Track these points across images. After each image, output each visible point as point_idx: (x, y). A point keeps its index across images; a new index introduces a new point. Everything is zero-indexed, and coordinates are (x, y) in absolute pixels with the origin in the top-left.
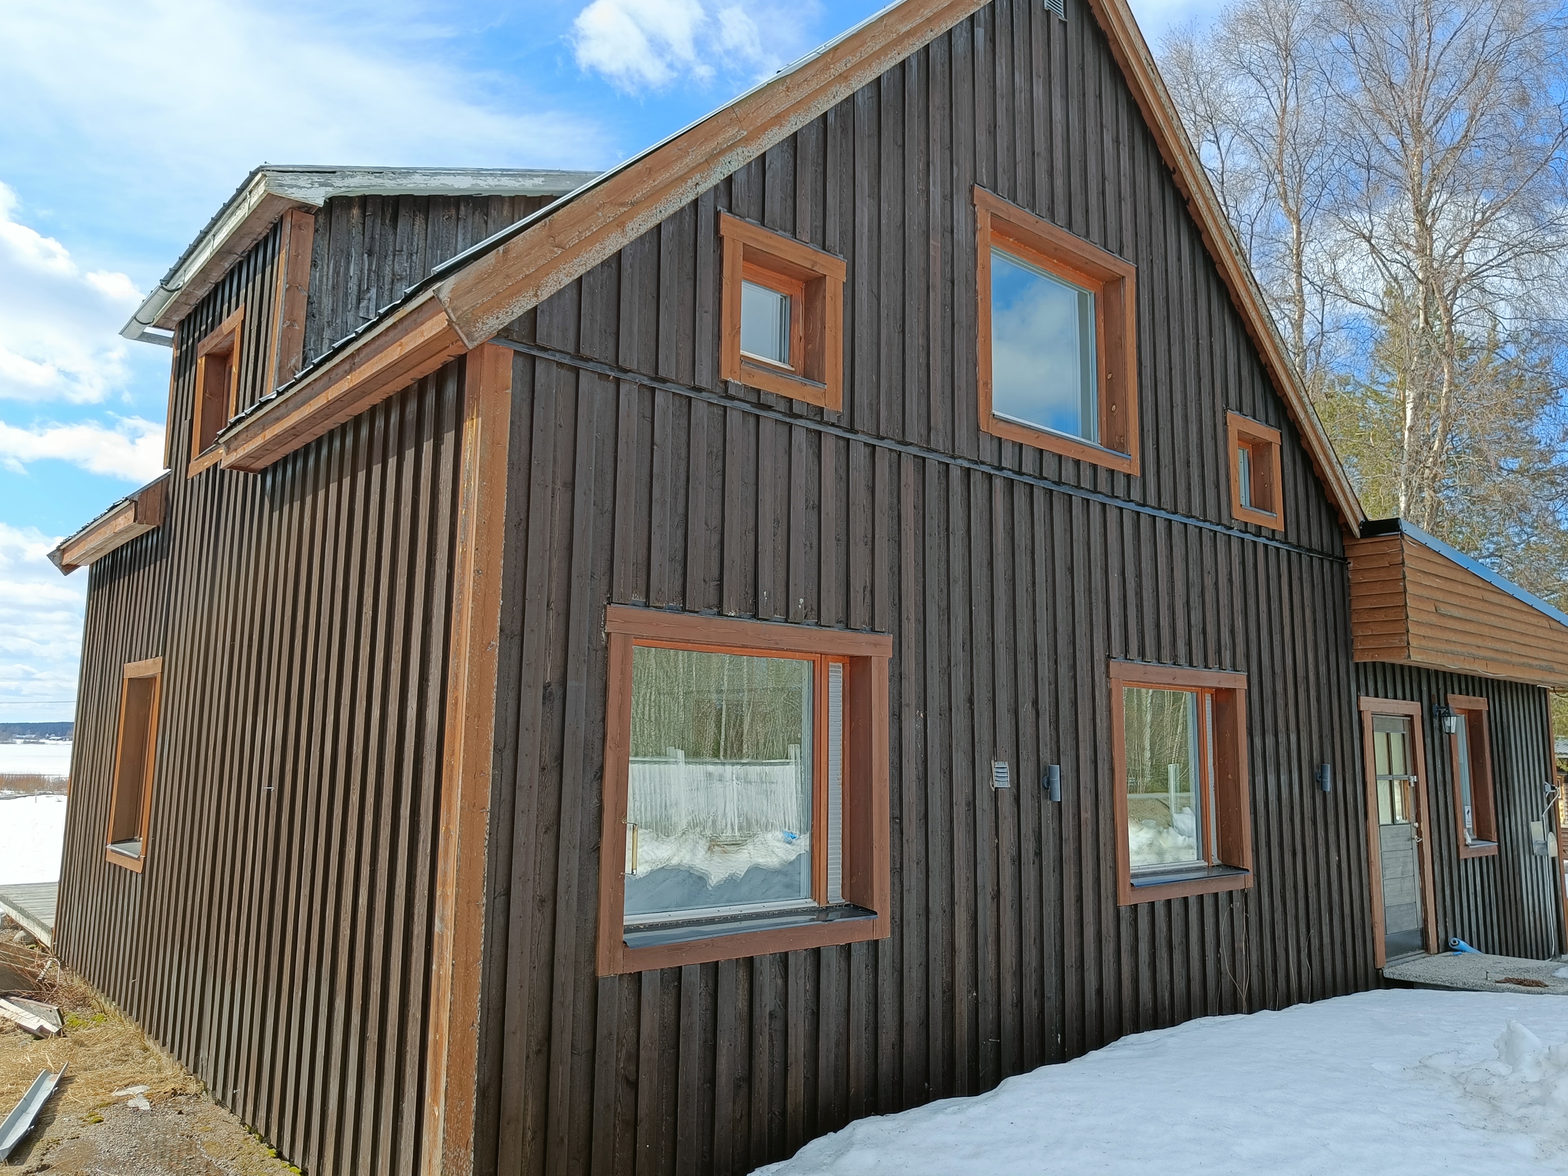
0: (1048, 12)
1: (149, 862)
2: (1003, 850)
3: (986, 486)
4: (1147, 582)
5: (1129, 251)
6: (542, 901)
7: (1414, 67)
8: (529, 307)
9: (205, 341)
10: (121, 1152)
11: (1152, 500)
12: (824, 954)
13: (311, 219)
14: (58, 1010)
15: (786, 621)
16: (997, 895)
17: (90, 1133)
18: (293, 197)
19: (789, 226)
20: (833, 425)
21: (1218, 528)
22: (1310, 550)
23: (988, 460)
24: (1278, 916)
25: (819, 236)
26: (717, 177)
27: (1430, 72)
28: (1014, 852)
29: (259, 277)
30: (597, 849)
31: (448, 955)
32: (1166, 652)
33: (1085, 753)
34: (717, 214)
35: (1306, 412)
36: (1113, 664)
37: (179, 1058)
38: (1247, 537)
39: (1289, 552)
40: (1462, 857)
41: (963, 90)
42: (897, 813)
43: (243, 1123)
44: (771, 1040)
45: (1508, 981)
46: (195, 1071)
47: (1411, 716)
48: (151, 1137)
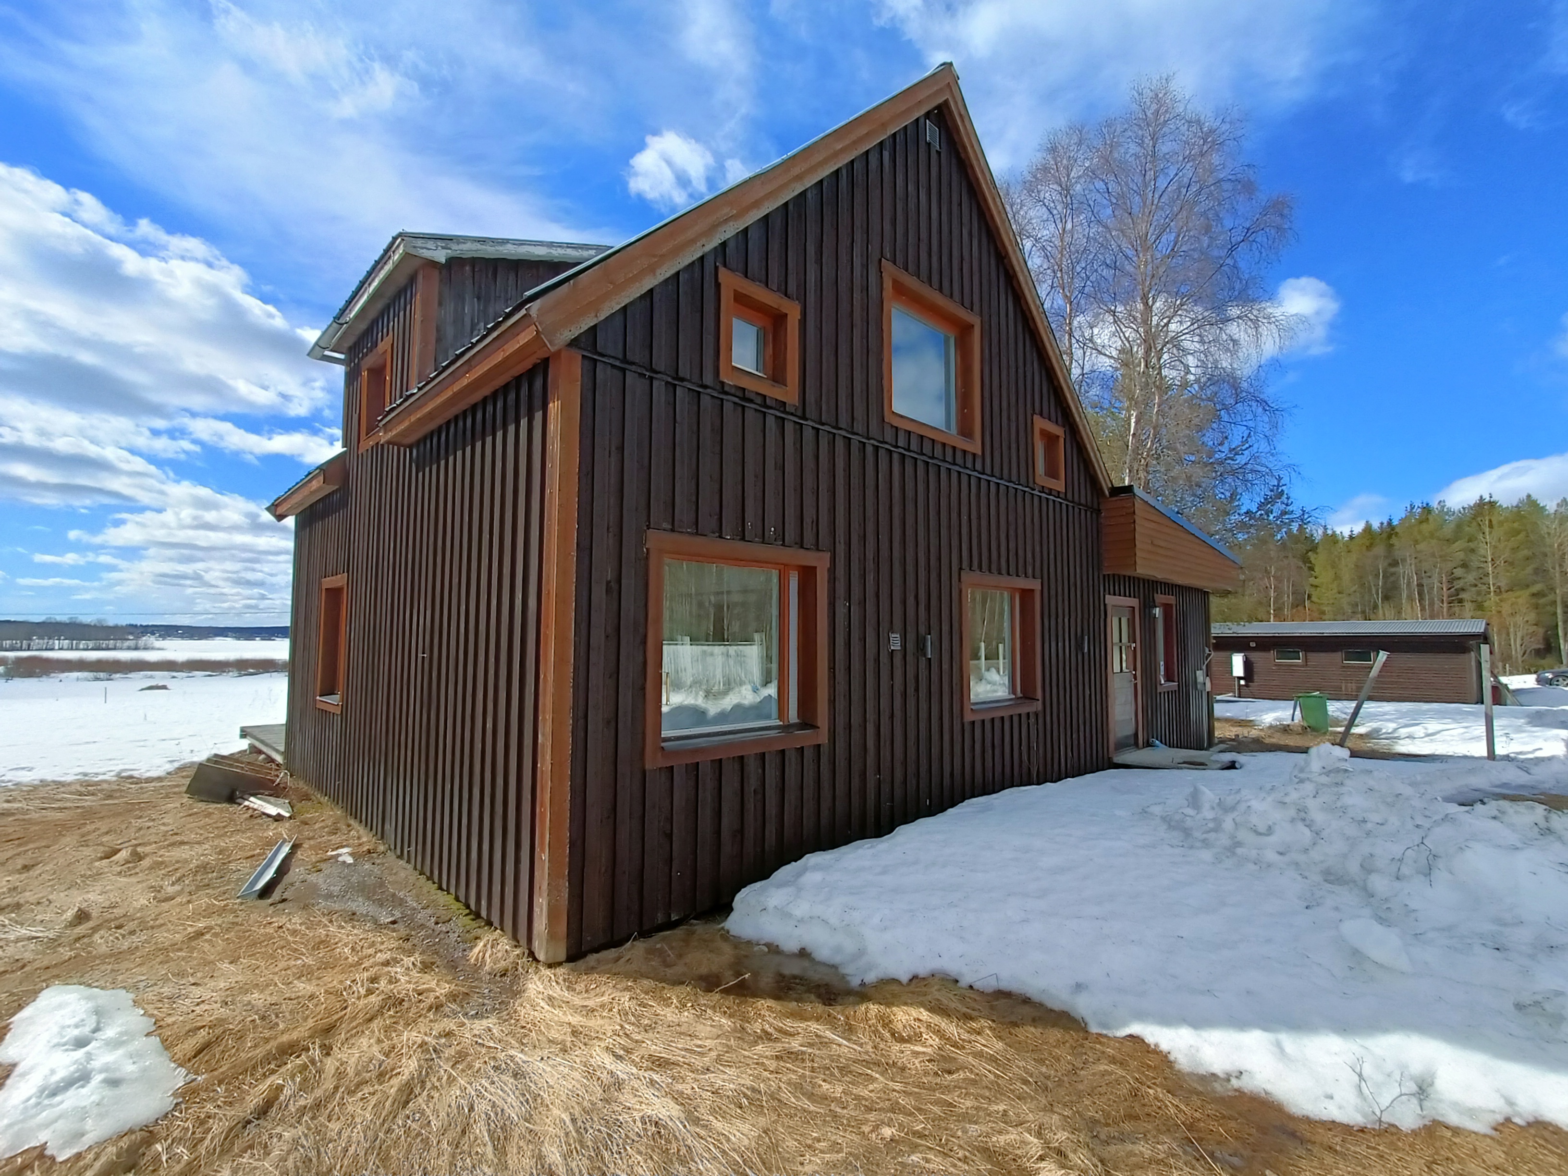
0: (929, 144)
1: (345, 707)
2: (896, 688)
3: (888, 458)
4: (984, 523)
5: (976, 307)
6: (608, 723)
7: (1145, 203)
8: (592, 324)
9: (366, 359)
10: (336, 889)
11: (988, 470)
12: (787, 753)
13: (436, 273)
14: (289, 803)
15: (763, 543)
16: (892, 716)
17: (313, 878)
18: (423, 255)
19: (764, 278)
20: (792, 414)
21: (1027, 489)
22: (1080, 504)
23: (889, 440)
24: (1055, 726)
25: (783, 287)
26: (715, 242)
27: (1154, 207)
28: (902, 688)
29: (402, 313)
30: (643, 688)
31: (548, 757)
32: (994, 567)
33: (945, 628)
34: (716, 268)
35: (1080, 417)
36: (962, 573)
37: (371, 830)
38: (1043, 495)
39: (1067, 505)
40: (1158, 691)
41: (875, 194)
42: (832, 665)
43: (415, 868)
44: (755, 806)
45: (1184, 763)
46: (382, 838)
47: (1134, 608)
48: (354, 879)
